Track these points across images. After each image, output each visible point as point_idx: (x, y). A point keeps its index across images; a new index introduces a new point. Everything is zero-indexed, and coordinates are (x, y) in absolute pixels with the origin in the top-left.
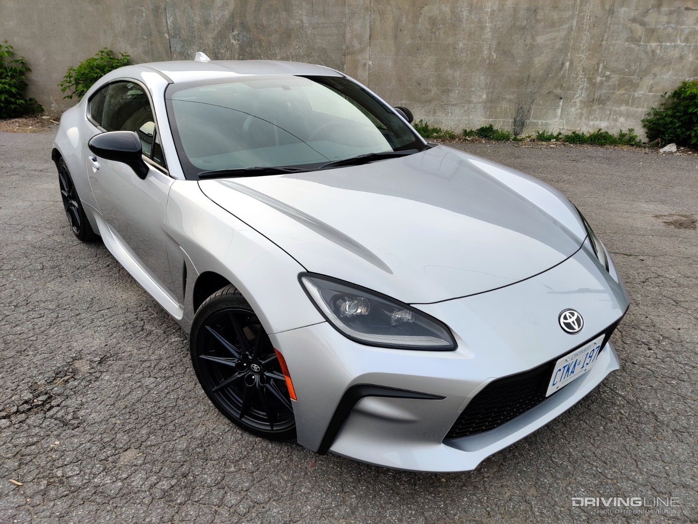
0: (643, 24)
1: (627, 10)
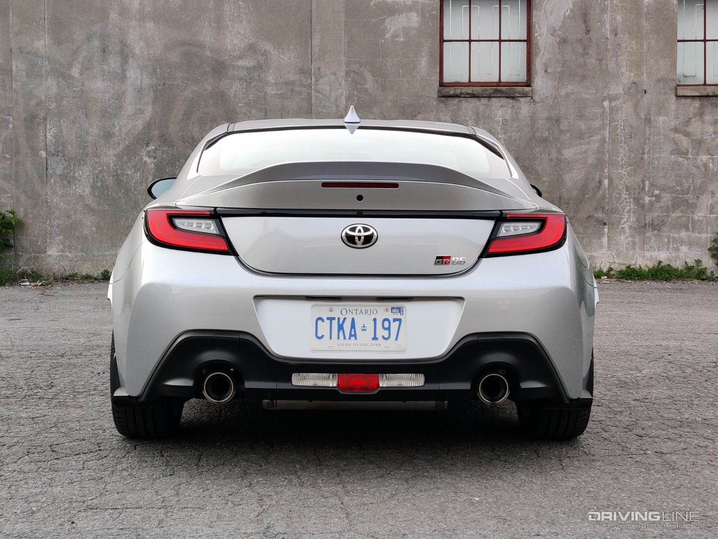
0: (687, 134)
1: (666, 119)
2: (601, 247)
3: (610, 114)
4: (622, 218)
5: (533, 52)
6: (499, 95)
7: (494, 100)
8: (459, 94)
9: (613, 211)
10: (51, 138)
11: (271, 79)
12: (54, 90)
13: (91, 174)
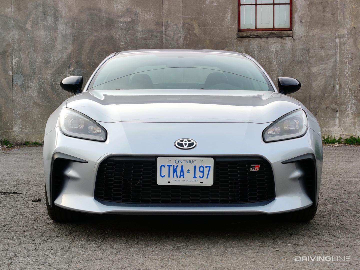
2: (335, 125)
3: (340, 46)
4: (347, 108)
5: (293, 10)
6: (273, 36)
7: (270, 38)
8: (249, 35)
9: (342, 104)
10: (15, 64)
11: (140, 28)
12: (17, 37)
13: (38, 84)
